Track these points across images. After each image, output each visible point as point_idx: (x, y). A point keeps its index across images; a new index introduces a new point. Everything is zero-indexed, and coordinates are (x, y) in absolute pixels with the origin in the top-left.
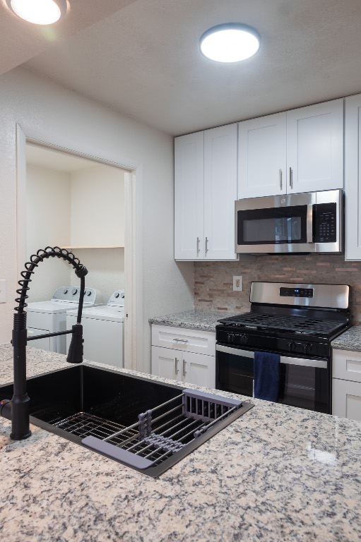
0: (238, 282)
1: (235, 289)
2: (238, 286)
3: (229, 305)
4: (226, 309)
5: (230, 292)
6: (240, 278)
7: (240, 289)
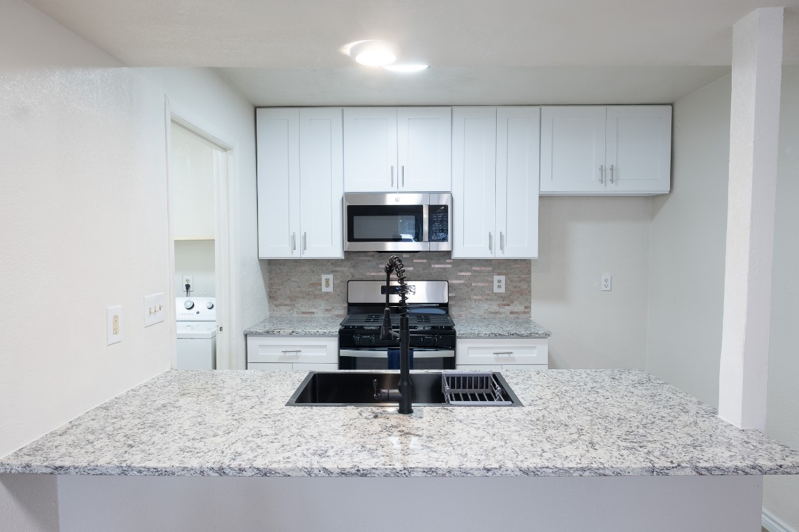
0: (327, 281)
1: (324, 289)
2: (327, 285)
3: (316, 308)
4: (313, 313)
5: (317, 293)
6: (331, 277)
7: (330, 289)
